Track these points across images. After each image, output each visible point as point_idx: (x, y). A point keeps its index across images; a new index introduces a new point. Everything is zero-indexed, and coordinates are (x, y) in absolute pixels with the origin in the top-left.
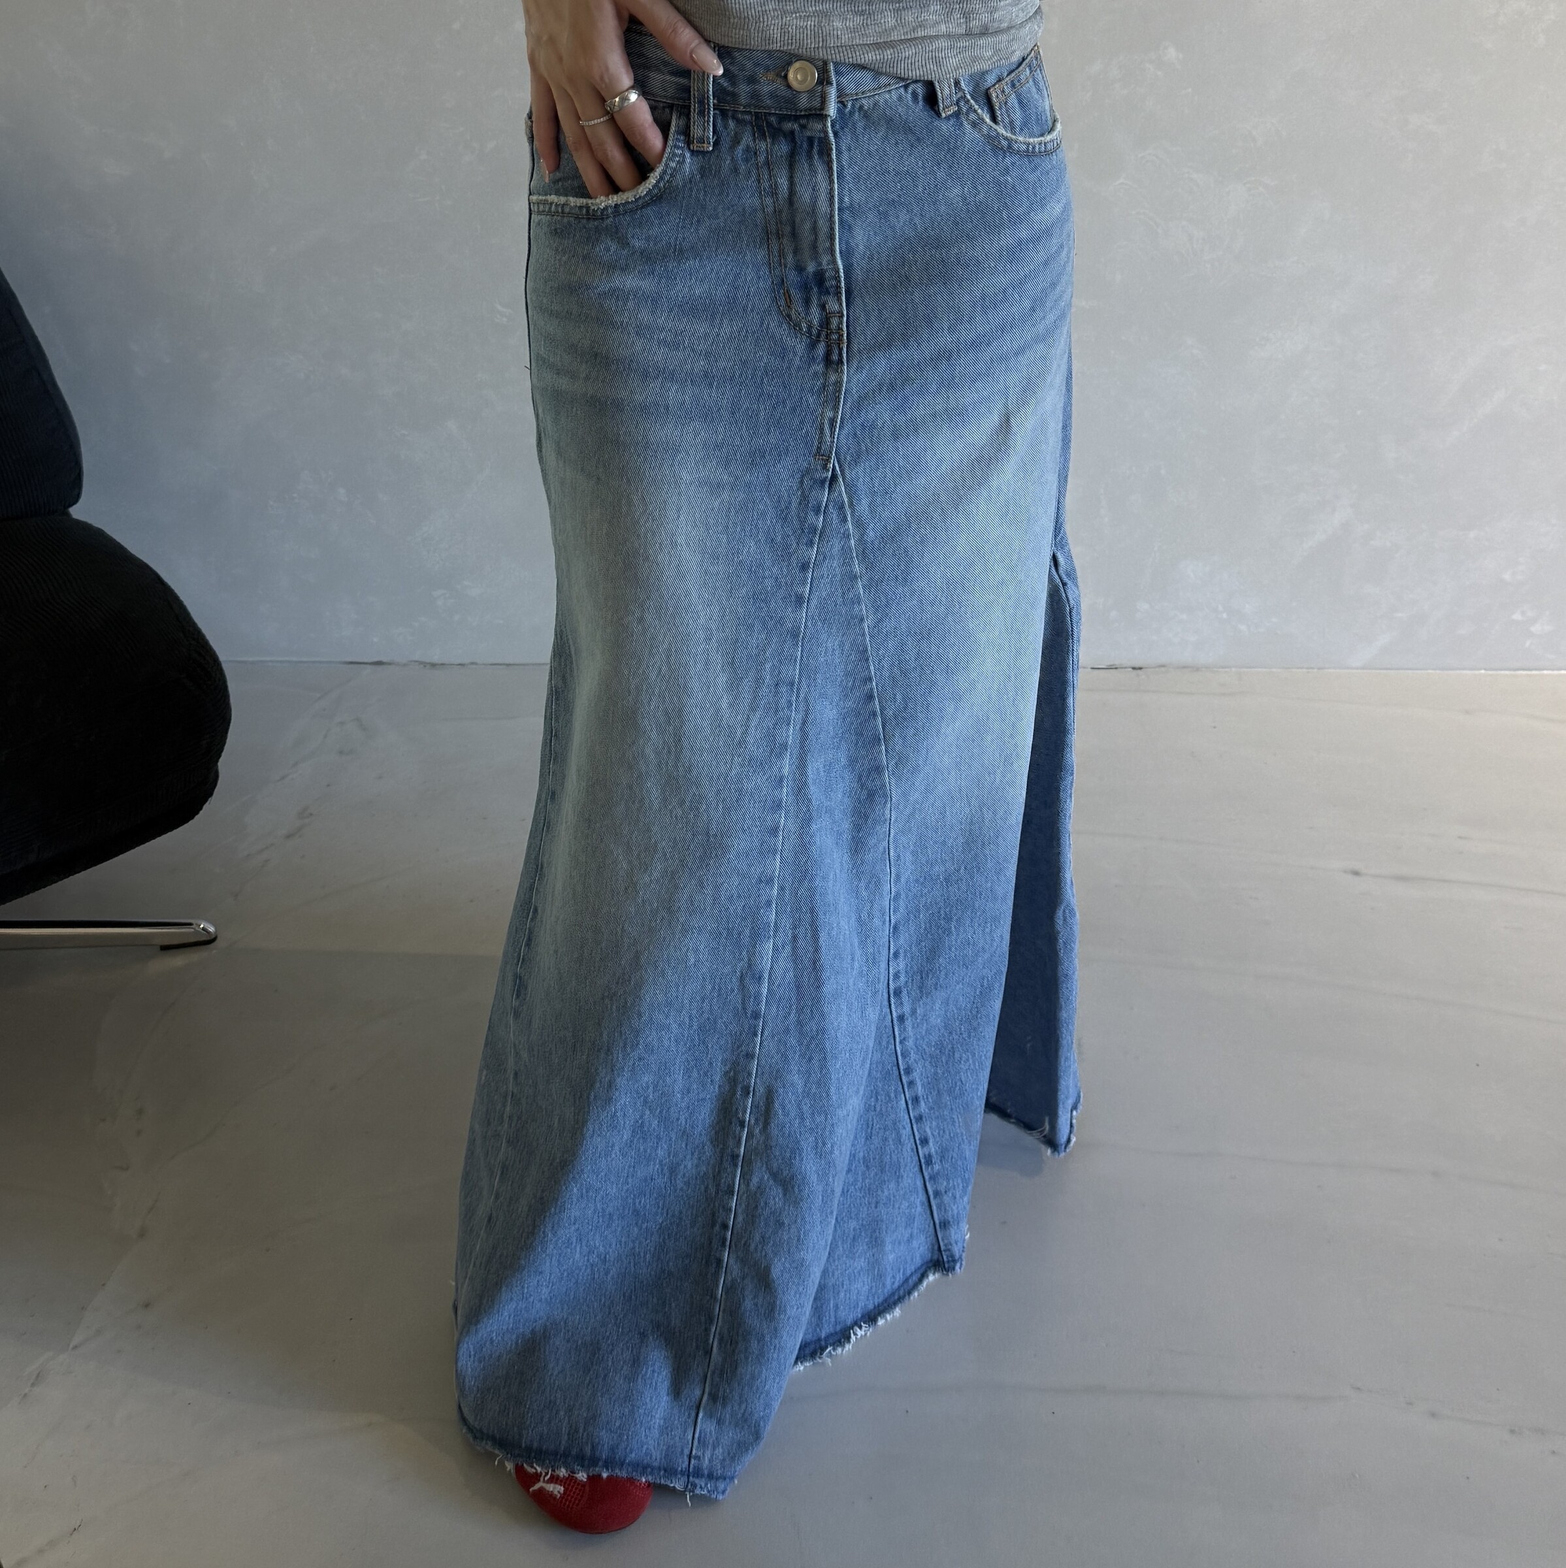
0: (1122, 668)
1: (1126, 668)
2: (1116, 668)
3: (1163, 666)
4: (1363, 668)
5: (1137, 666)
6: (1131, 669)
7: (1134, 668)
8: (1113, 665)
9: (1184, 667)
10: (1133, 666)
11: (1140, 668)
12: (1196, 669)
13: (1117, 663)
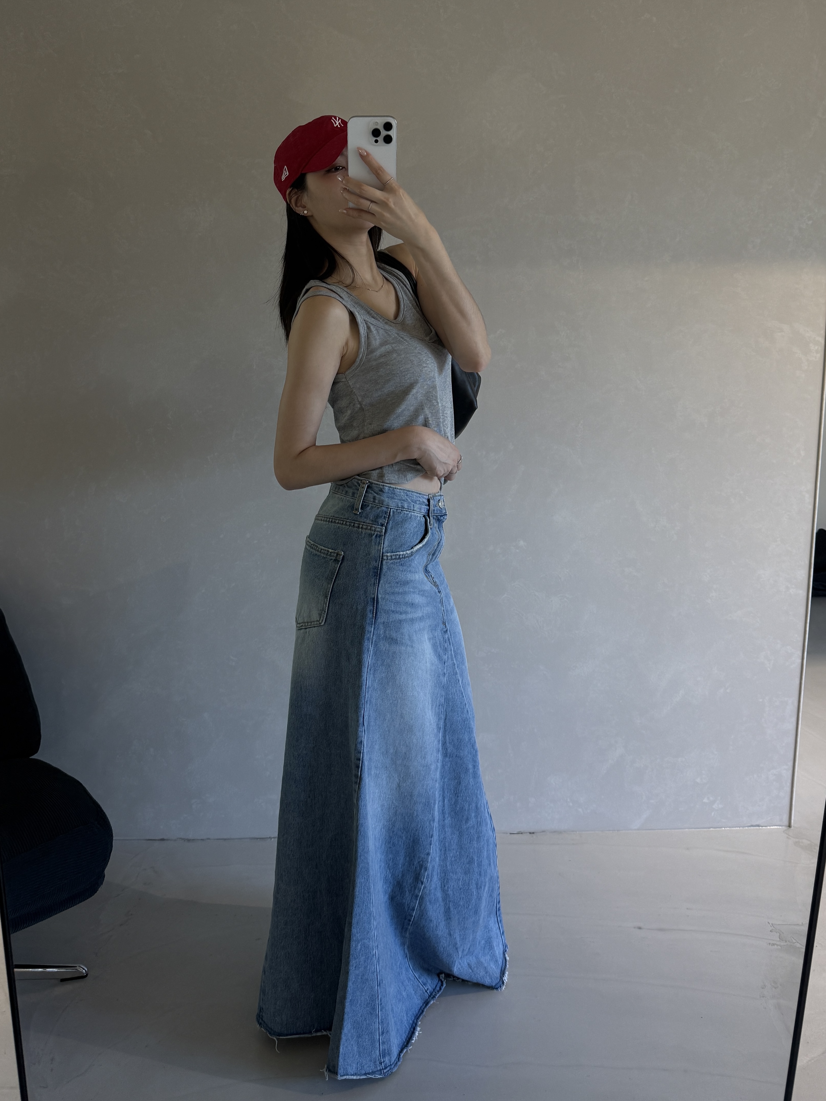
0: (525, 833)
1: (526, 833)
2: (522, 833)
3: (543, 831)
4: (638, 830)
5: (532, 831)
6: (529, 834)
7: (530, 833)
8: (521, 831)
9: (555, 832)
10: (530, 832)
11: (533, 833)
12: (560, 832)
13: (522, 830)
